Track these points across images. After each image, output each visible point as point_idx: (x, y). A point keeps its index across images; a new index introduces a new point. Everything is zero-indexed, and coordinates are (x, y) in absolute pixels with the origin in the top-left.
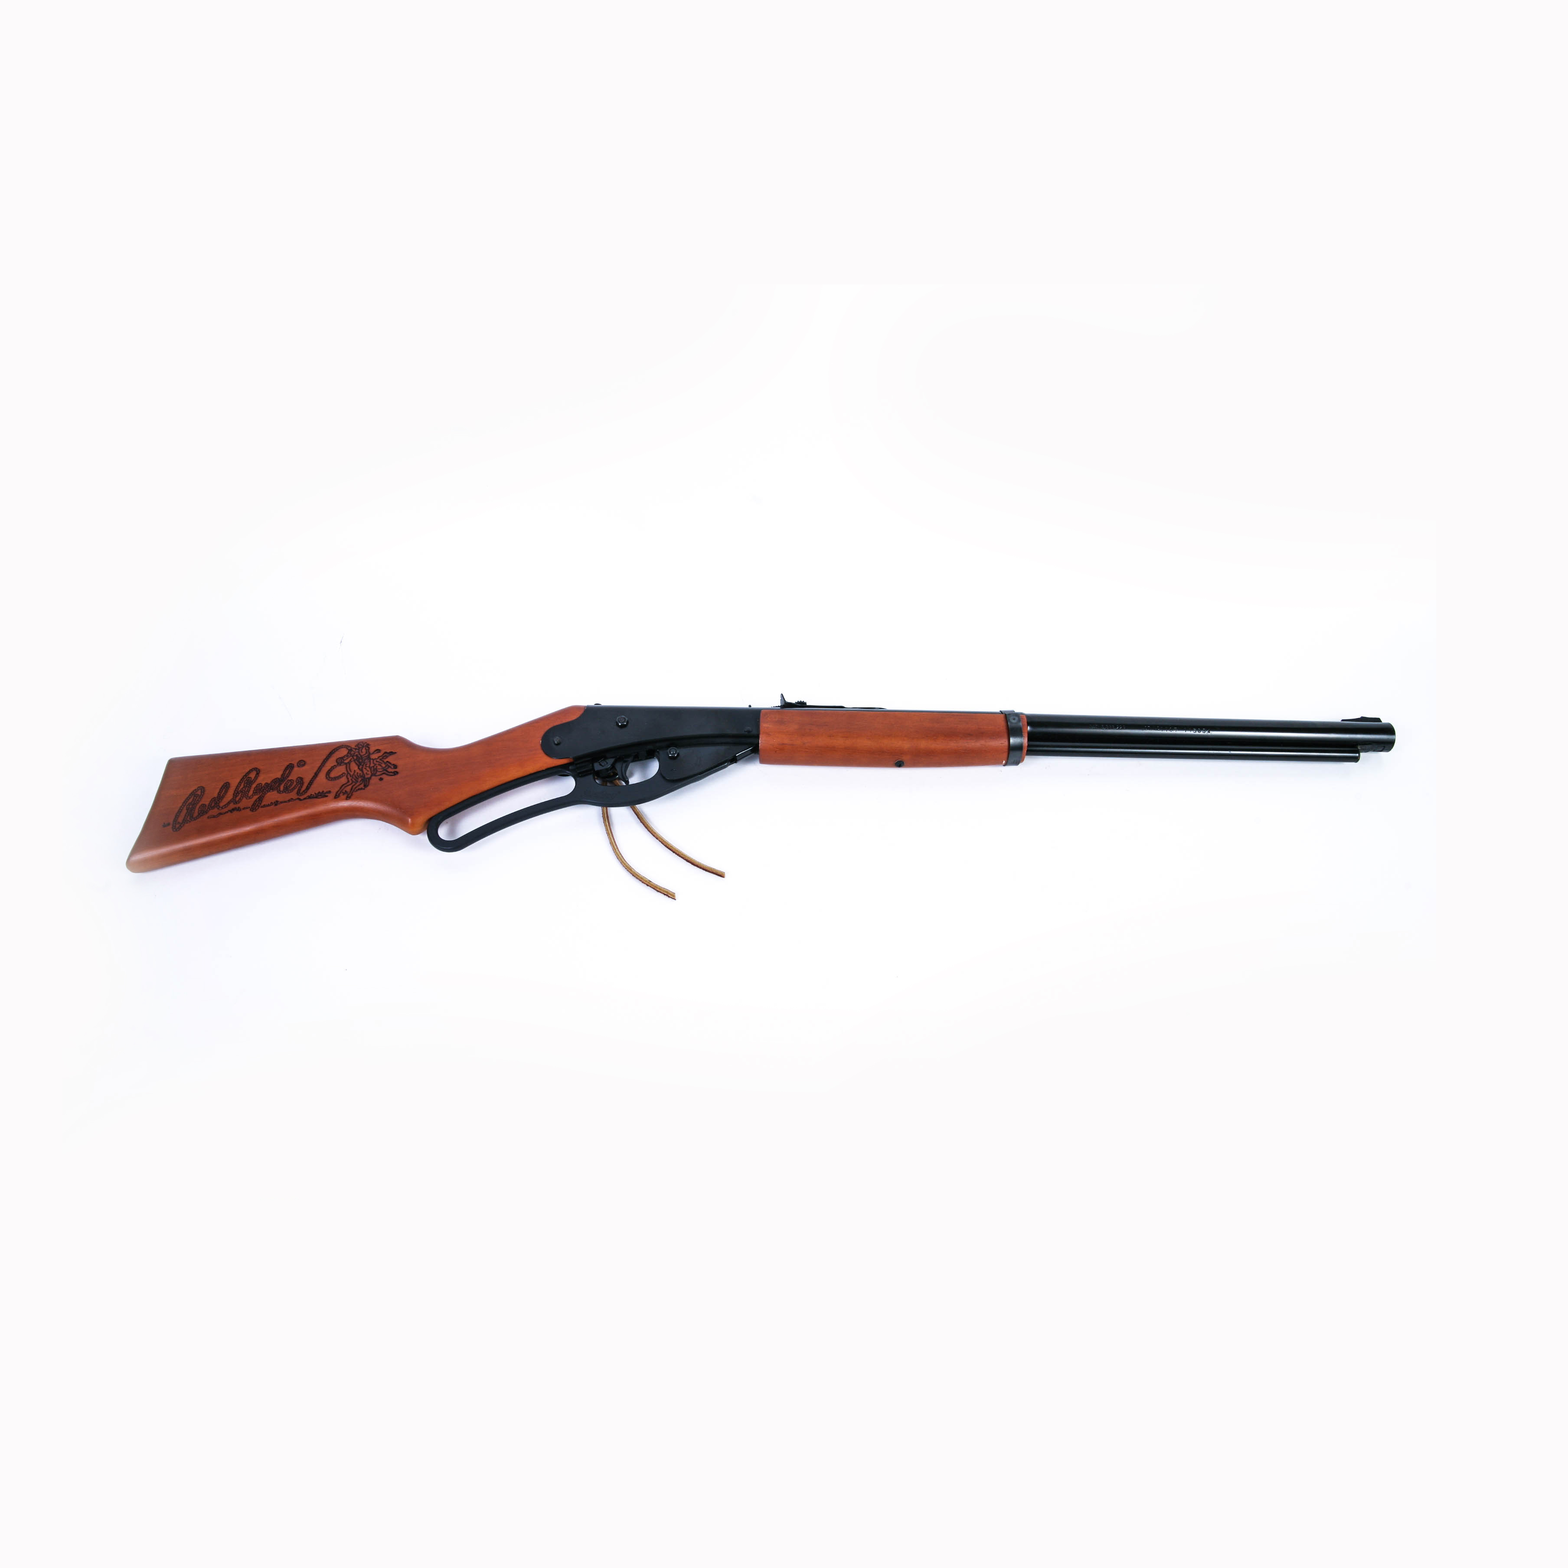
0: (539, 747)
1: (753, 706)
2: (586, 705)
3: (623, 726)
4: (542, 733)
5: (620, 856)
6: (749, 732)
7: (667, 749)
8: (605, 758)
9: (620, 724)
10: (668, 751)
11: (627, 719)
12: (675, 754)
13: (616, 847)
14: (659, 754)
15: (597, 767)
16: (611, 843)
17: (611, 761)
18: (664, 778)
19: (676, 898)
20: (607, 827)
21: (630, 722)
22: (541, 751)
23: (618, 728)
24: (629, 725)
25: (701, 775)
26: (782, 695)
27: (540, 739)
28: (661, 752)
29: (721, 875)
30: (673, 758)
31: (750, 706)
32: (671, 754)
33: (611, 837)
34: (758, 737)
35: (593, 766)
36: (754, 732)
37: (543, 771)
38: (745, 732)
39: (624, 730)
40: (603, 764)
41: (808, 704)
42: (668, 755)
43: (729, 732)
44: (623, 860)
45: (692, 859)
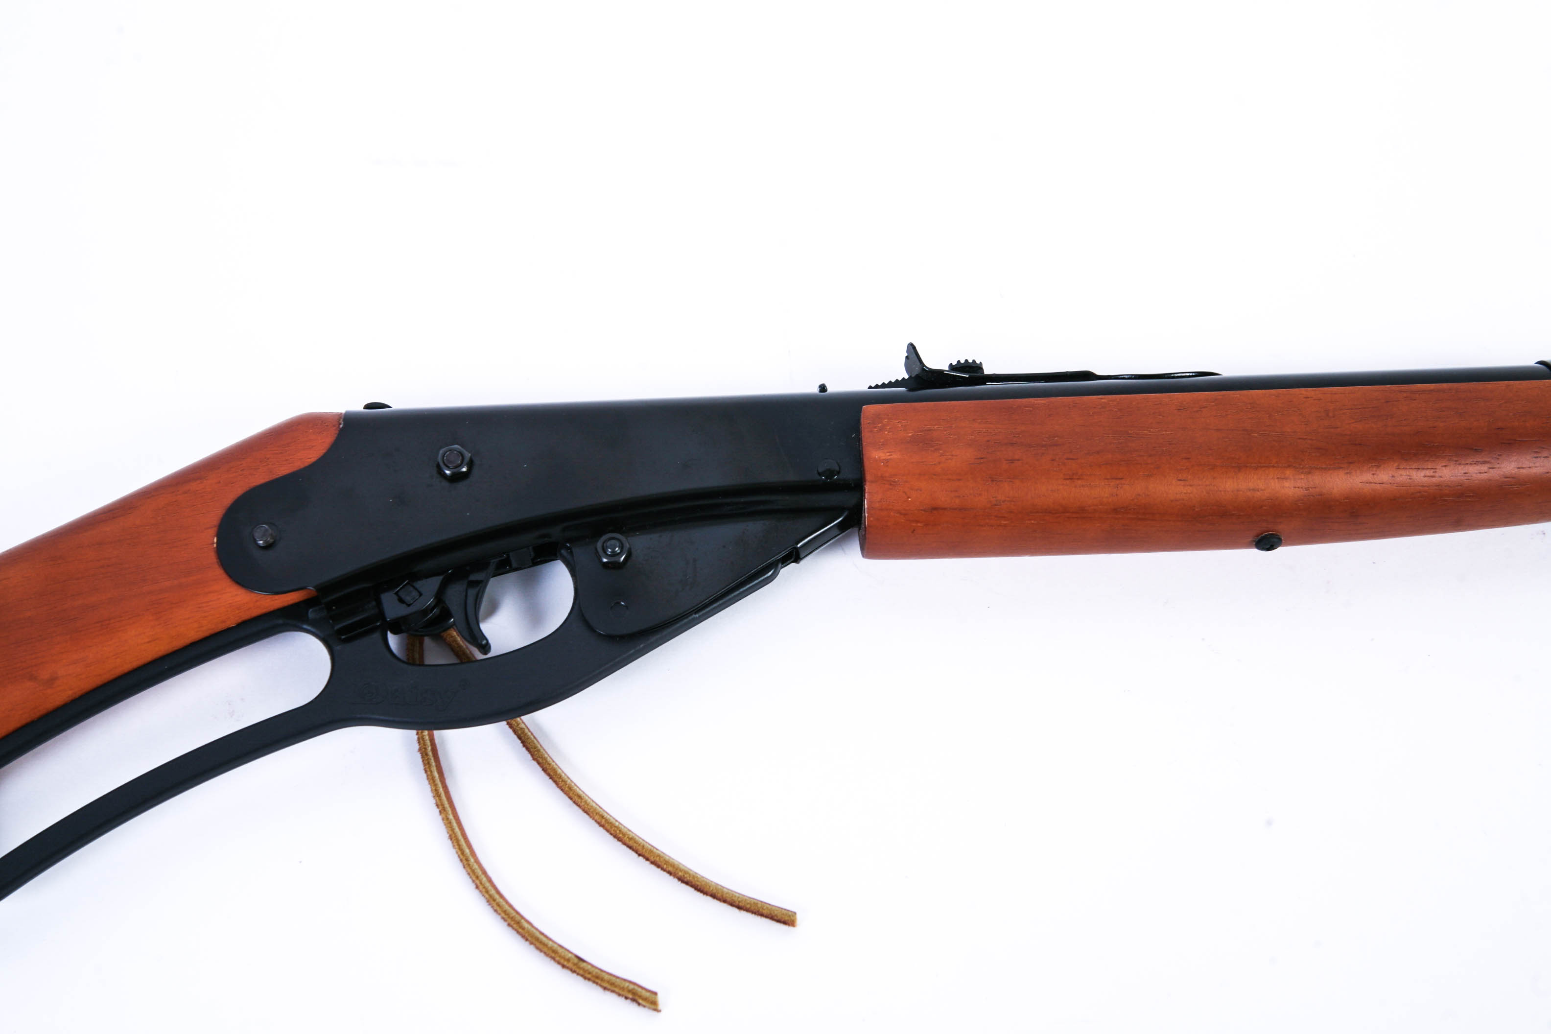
0: (212, 557)
1: (833, 388)
2: (342, 410)
3: (458, 477)
4: (214, 514)
5: (484, 880)
6: (830, 473)
7: (597, 541)
8: (414, 577)
9: (448, 472)
10: (599, 545)
11: (468, 455)
12: (620, 555)
13: (467, 851)
14: (571, 553)
15: (392, 607)
16: (453, 837)
17: (431, 586)
18: (591, 629)
19: (660, 1007)
20: (436, 785)
21: (477, 461)
22: (219, 572)
23: (445, 484)
24: (475, 471)
25: (701, 613)
26: (912, 348)
27: (213, 531)
28: (576, 551)
29: (785, 919)
30: (614, 566)
31: (823, 388)
32: (607, 556)
33: (451, 817)
34: (858, 486)
35: (379, 603)
36: (847, 474)
37: (229, 630)
38: (820, 474)
39: (462, 486)
40: (408, 599)
41: (987, 371)
42: (601, 561)
43: (772, 476)
44: (493, 892)
45: (695, 876)
